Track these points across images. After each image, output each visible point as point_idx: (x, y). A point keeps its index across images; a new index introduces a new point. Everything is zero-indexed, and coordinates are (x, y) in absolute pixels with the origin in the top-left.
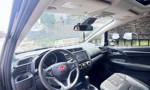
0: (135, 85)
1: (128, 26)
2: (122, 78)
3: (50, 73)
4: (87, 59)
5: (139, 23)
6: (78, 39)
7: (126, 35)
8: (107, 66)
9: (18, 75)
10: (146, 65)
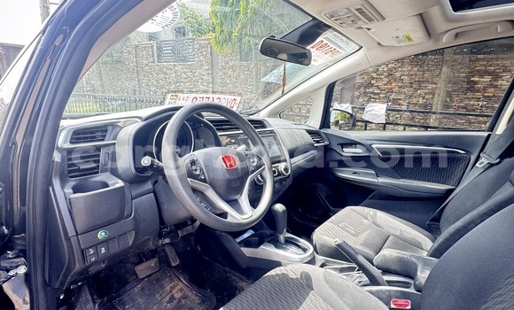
0: (398, 233)
1: (371, 90)
2: (367, 219)
3: (196, 170)
4: (279, 157)
5: (400, 85)
6: (238, 101)
7: (370, 109)
8: (322, 191)
9: (71, 177)
10: (423, 180)
